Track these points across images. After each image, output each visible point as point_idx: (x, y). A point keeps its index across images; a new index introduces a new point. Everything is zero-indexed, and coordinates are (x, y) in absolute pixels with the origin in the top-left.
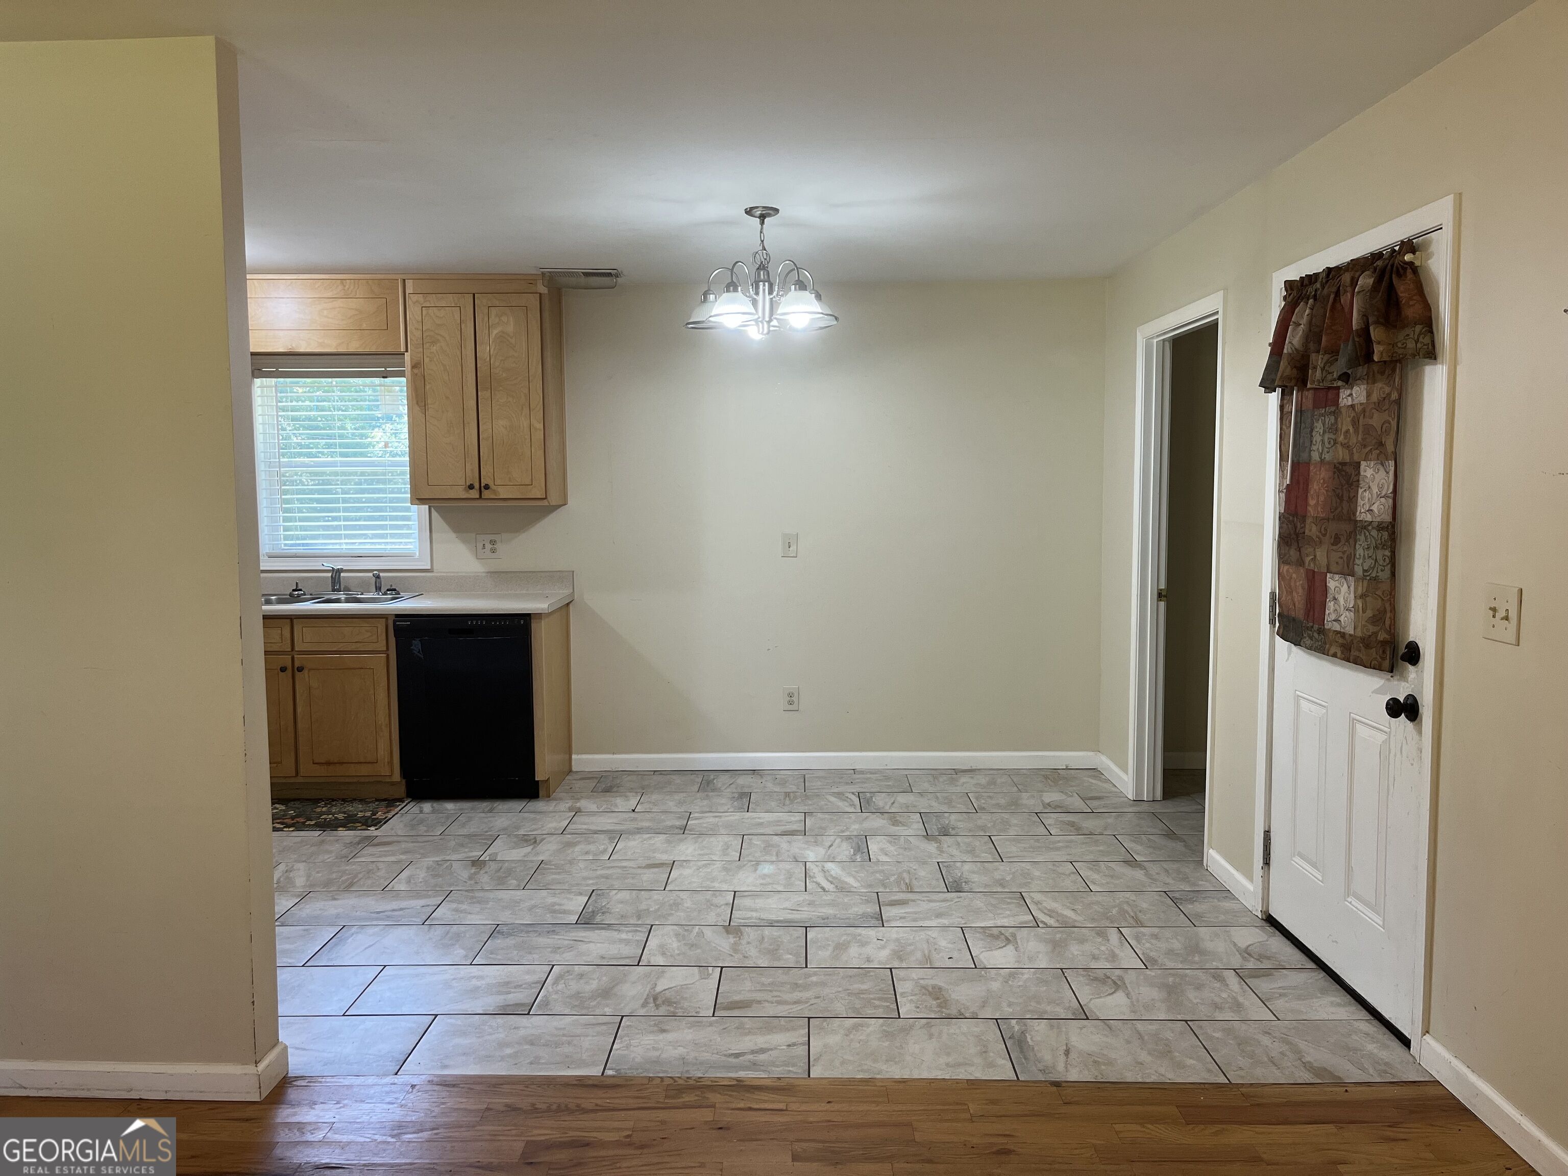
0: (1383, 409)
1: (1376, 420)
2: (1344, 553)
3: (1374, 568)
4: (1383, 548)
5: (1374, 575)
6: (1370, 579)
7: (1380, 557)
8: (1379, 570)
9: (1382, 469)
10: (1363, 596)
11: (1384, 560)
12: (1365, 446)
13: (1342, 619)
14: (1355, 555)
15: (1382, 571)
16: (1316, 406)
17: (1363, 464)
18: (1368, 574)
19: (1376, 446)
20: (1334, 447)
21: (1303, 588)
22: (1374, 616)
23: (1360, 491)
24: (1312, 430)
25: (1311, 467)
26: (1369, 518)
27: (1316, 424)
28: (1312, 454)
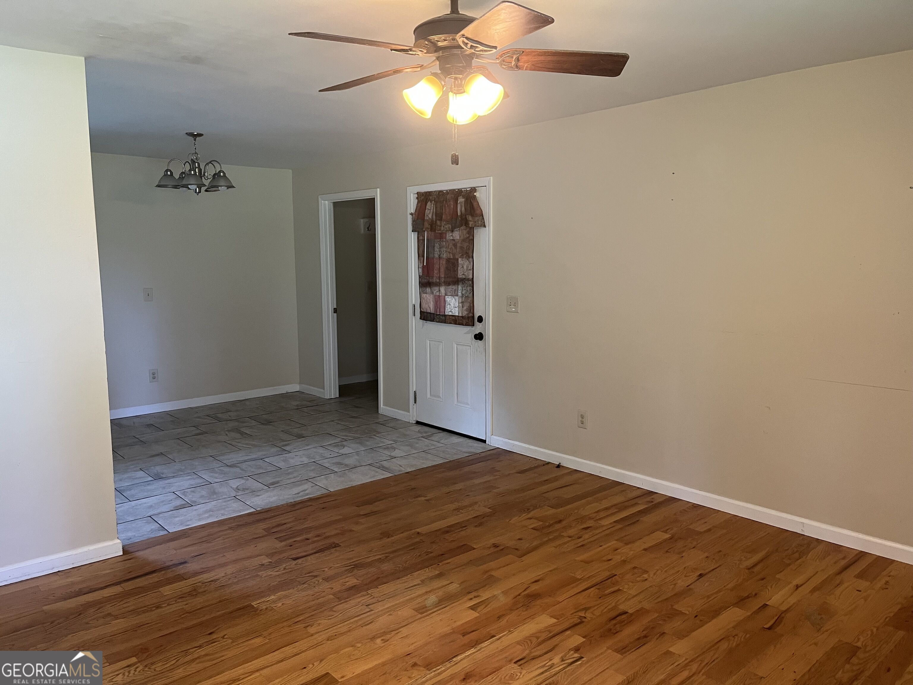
0: (467, 241)
1: (464, 245)
2: (453, 289)
3: (466, 293)
4: (470, 287)
5: (467, 295)
7: (468, 289)
9: (467, 261)
10: (462, 302)
11: (470, 290)
12: (460, 253)
13: (453, 311)
14: (458, 289)
16: (435, 238)
17: (460, 259)
18: (464, 295)
19: (464, 253)
20: (446, 253)
21: (433, 302)
22: (465, 308)
23: (459, 268)
24: (434, 247)
25: (435, 259)
26: (464, 277)
27: (436, 245)
28: (435, 255)
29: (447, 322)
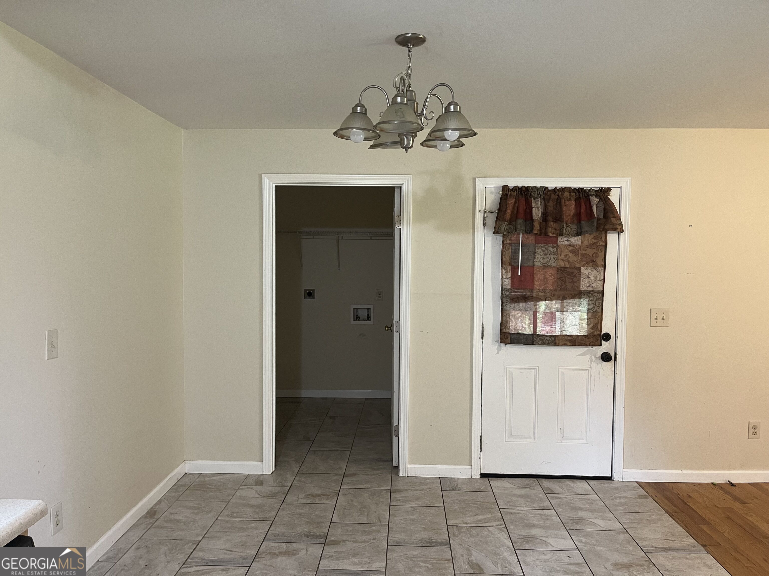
0: (593, 248)
1: (590, 252)
2: (569, 303)
3: (594, 307)
4: (597, 300)
5: (595, 310)
6: (593, 312)
7: (597, 303)
8: (597, 308)
9: (595, 271)
10: (587, 319)
11: (599, 305)
12: (582, 261)
13: (569, 329)
14: (581, 303)
15: (598, 308)
16: (537, 242)
17: (582, 269)
18: (592, 310)
19: (591, 262)
20: (556, 261)
22: (593, 325)
23: (582, 279)
24: (535, 253)
25: (535, 269)
26: (590, 289)
27: (537, 250)
28: (535, 263)
29: (559, 343)
